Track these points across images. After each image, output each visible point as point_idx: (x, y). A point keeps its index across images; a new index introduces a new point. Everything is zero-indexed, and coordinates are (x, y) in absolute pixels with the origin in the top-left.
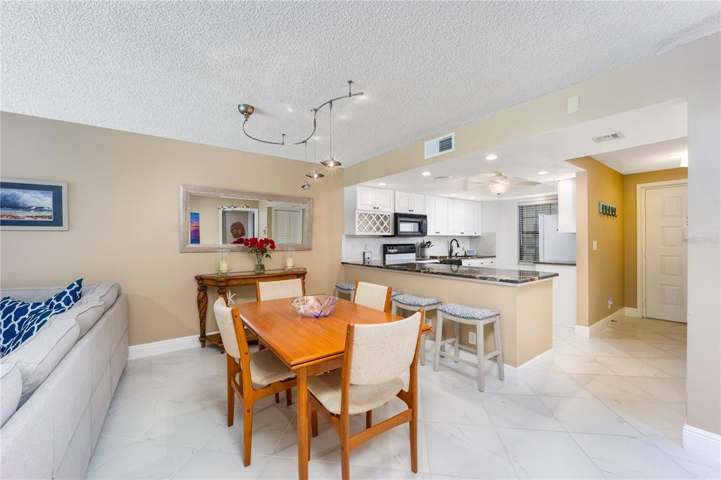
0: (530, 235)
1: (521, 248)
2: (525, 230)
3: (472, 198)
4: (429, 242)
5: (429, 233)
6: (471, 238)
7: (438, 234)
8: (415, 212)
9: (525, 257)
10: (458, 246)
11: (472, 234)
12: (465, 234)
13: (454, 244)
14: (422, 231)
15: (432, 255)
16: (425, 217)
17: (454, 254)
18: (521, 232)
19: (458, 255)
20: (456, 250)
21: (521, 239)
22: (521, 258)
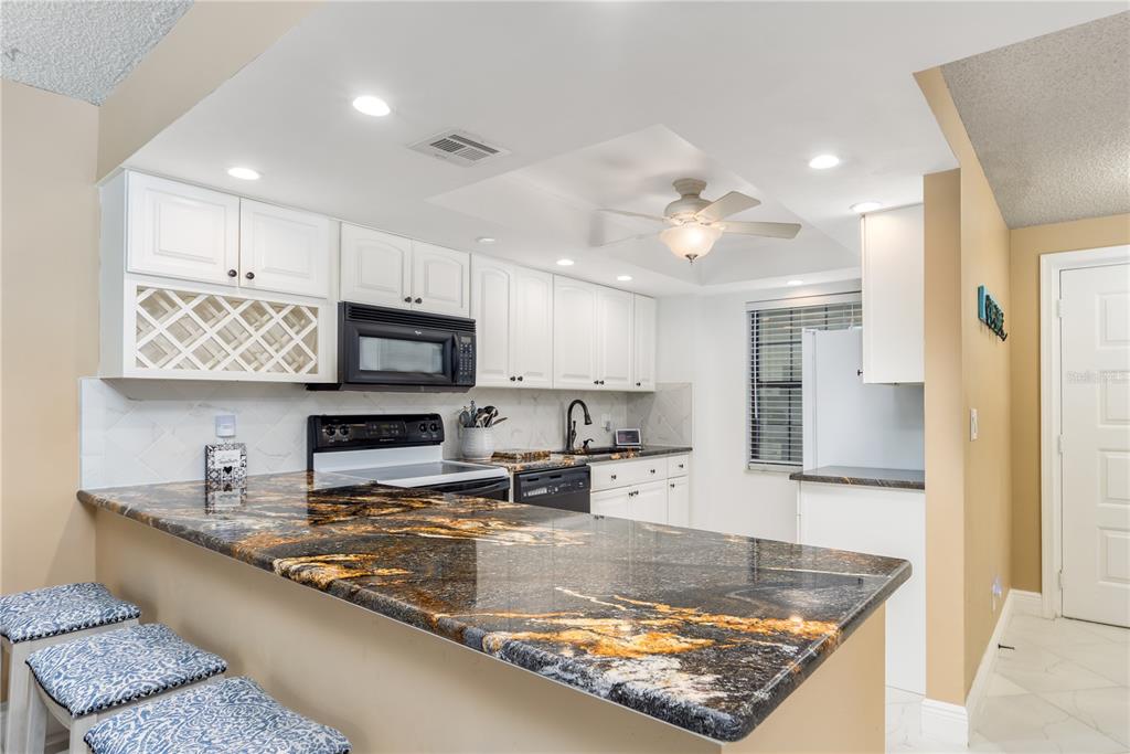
0: (776, 392)
1: (755, 425)
2: (764, 378)
3: (624, 279)
4: (488, 410)
5: (482, 380)
6: (630, 397)
7: (517, 384)
8: (427, 307)
9: (764, 449)
10: (588, 421)
11: (629, 386)
12: (609, 386)
13: (578, 414)
14: (457, 372)
15: (501, 449)
16: (468, 326)
17: (577, 444)
18: (757, 383)
19: (591, 445)
20: (583, 433)
21: (756, 402)
22: (755, 453)
